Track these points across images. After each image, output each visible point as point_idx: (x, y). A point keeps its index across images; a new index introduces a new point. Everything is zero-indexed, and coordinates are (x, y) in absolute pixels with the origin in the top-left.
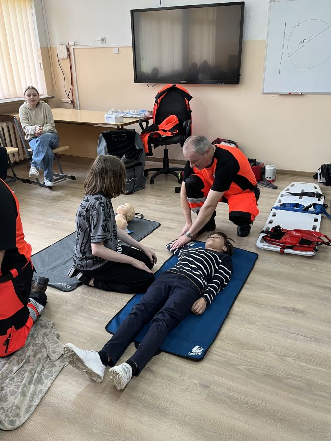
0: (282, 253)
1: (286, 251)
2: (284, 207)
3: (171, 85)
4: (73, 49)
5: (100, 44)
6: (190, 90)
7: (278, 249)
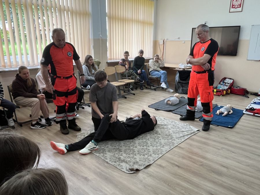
0: (254, 115)
1: (256, 115)
2: (255, 103)
4: (166, 41)
5: (177, 40)
7: (252, 114)
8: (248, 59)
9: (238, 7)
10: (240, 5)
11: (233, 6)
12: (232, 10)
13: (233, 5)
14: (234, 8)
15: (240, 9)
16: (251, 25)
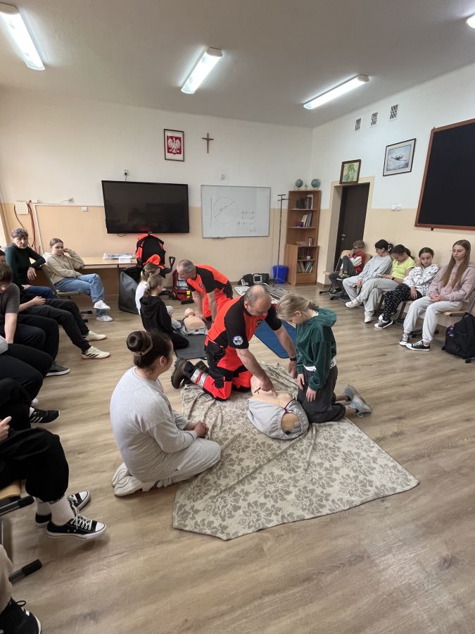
3: (147, 235)
4: (35, 206)
5: (67, 203)
6: (161, 237)
8: (204, 236)
9: (177, 153)
10: (180, 149)
11: (169, 150)
12: (169, 156)
13: (169, 148)
14: (171, 152)
15: (180, 157)
16: (200, 185)
